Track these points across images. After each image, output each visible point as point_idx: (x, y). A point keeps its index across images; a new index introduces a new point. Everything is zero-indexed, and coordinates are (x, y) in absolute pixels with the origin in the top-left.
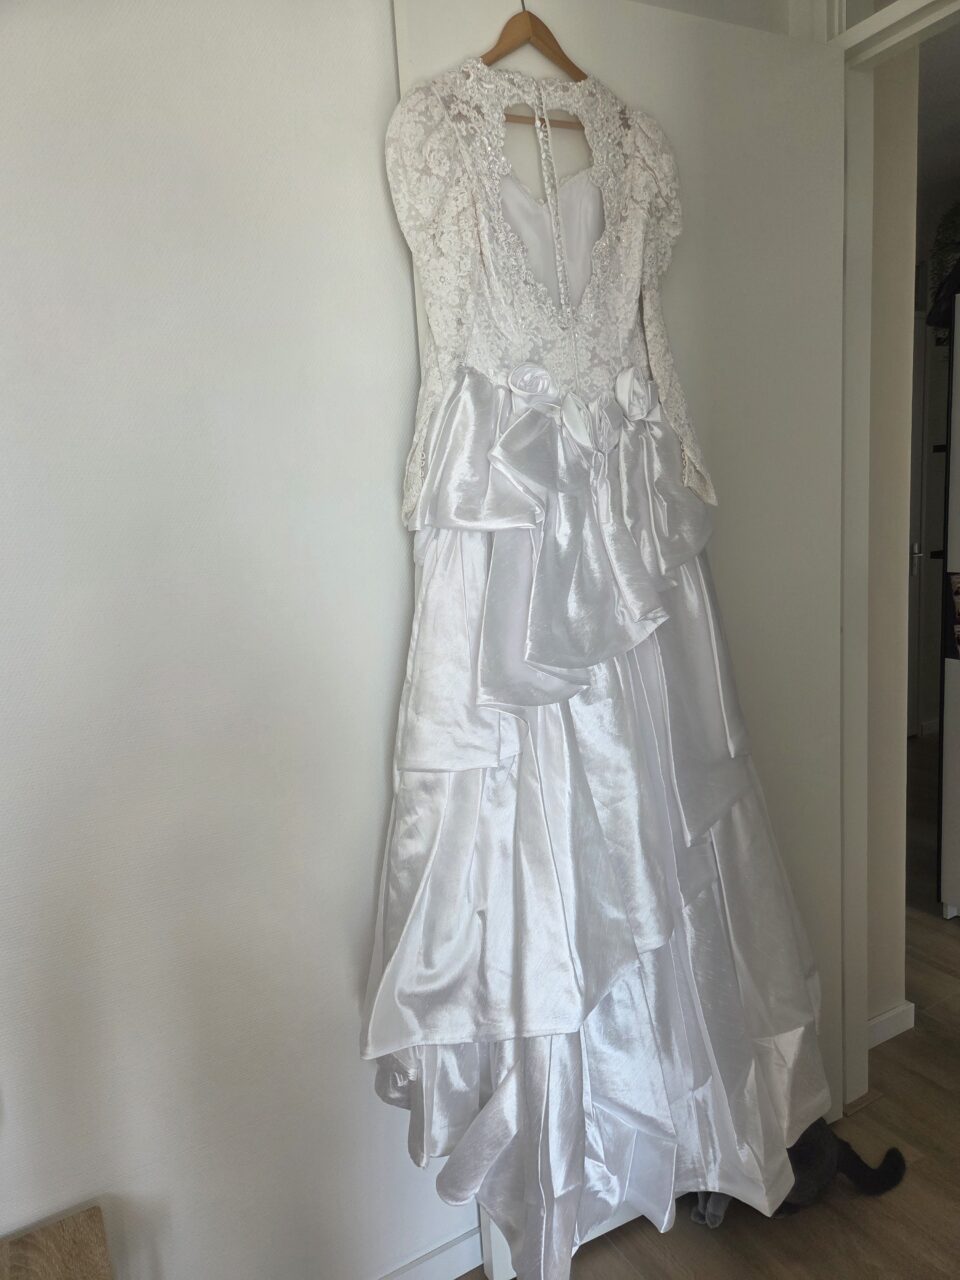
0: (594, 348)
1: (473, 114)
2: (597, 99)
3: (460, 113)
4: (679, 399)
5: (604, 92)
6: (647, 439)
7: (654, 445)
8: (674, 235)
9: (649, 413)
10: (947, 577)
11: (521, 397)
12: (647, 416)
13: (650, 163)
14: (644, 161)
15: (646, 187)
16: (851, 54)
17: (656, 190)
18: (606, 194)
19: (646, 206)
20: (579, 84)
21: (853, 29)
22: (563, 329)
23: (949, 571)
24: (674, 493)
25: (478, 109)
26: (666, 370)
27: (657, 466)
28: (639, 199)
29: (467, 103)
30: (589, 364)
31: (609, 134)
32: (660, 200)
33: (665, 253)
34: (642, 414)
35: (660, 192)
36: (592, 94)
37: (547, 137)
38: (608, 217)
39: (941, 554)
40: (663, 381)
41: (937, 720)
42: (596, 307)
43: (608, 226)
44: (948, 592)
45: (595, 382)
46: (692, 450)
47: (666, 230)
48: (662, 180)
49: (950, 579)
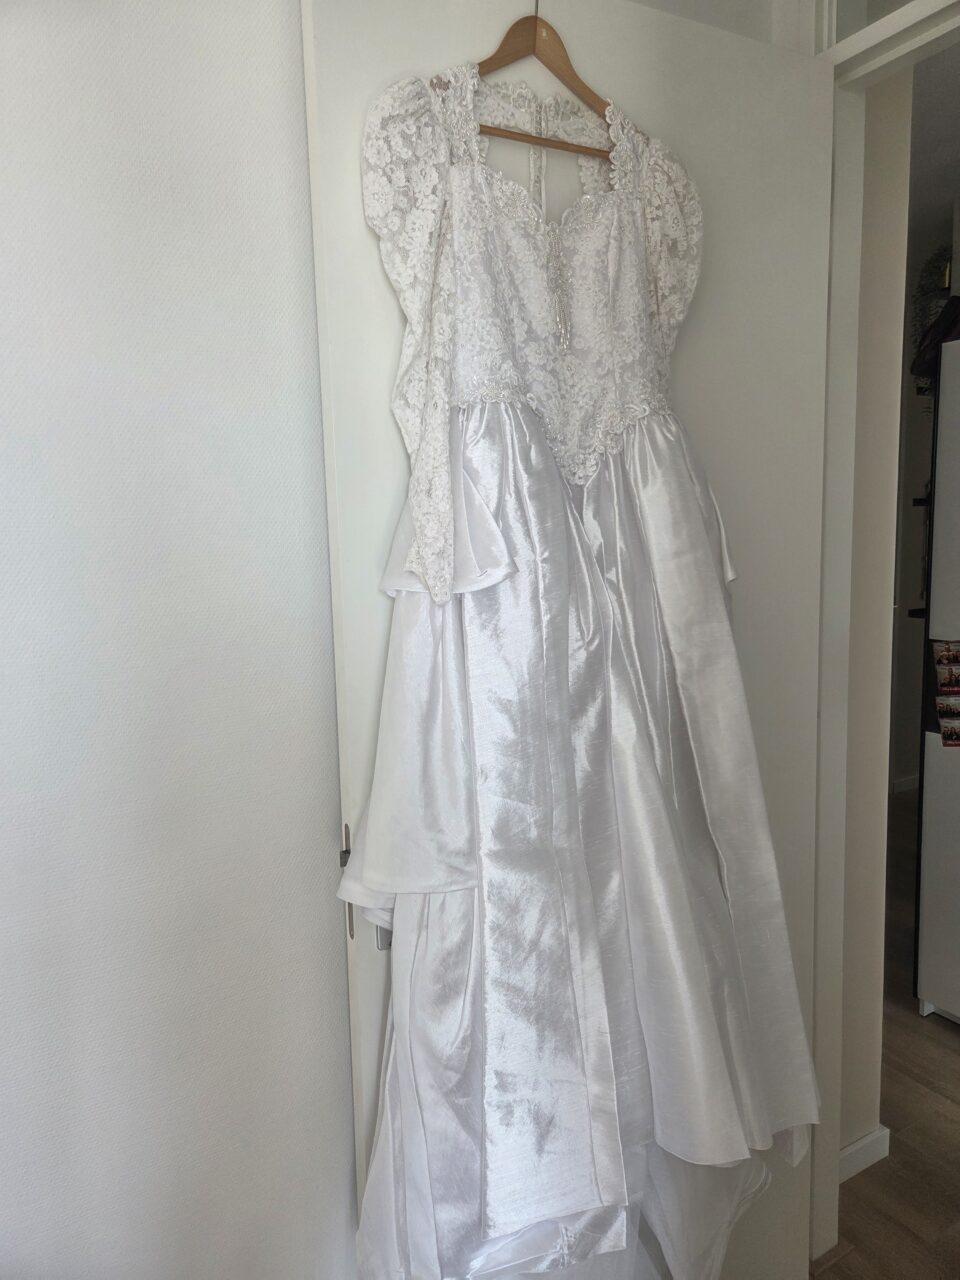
10: (929, 644)
16: (841, 70)
21: (843, 43)
23: (931, 637)
39: (924, 613)
41: (918, 775)
44: (930, 661)
49: (932, 646)
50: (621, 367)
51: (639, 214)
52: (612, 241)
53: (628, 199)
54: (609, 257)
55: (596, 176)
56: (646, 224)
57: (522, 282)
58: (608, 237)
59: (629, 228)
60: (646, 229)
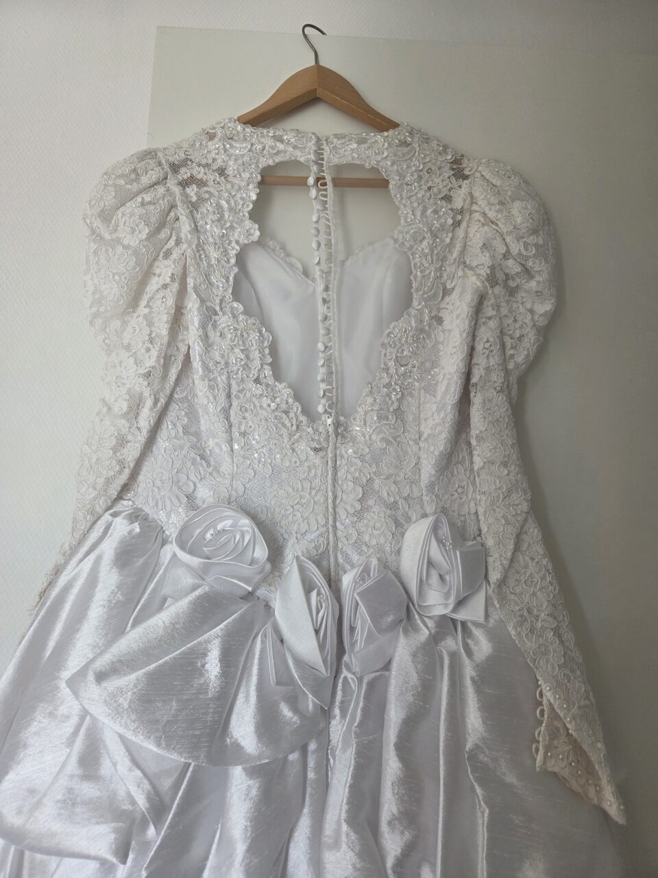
0: (370, 481)
1: (211, 177)
2: (414, 149)
3: (192, 176)
4: (537, 577)
5: (426, 139)
6: (454, 656)
7: (469, 671)
8: (542, 311)
9: (460, 603)
11: (188, 566)
12: (455, 610)
13: (491, 214)
14: (484, 214)
15: (485, 246)
17: (503, 250)
18: (417, 260)
19: (484, 271)
20: (386, 134)
22: (316, 450)
24: (511, 779)
25: (222, 172)
26: (508, 523)
27: (474, 720)
28: (474, 264)
29: (207, 166)
30: (358, 507)
31: (429, 188)
32: (510, 262)
33: (522, 336)
34: (446, 605)
35: (508, 251)
36: (404, 143)
37: (325, 196)
38: (417, 290)
40: (498, 543)
42: (379, 418)
43: (415, 303)
45: (366, 538)
46: (558, 686)
47: (529, 306)
48: (509, 233)
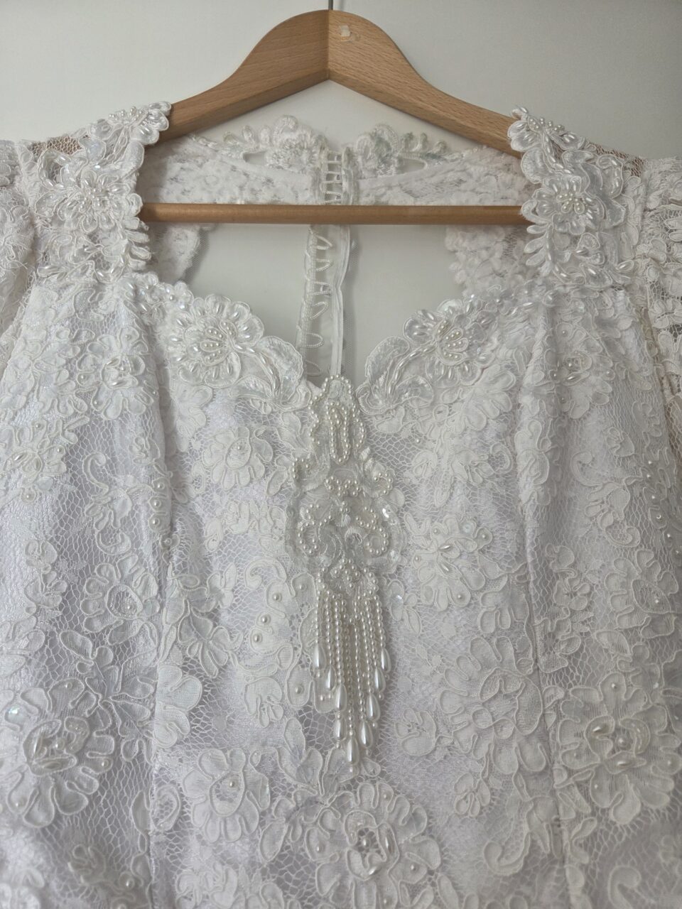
50: (589, 844)
51: (625, 323)
52: (526, 400)
53: (583, 291)
54: (519, 448)
55: (496, 264)
56: (653, 345)
57: (221, 545)
58: (514, 391)
59: (592, 358)
60: (659, 358)
